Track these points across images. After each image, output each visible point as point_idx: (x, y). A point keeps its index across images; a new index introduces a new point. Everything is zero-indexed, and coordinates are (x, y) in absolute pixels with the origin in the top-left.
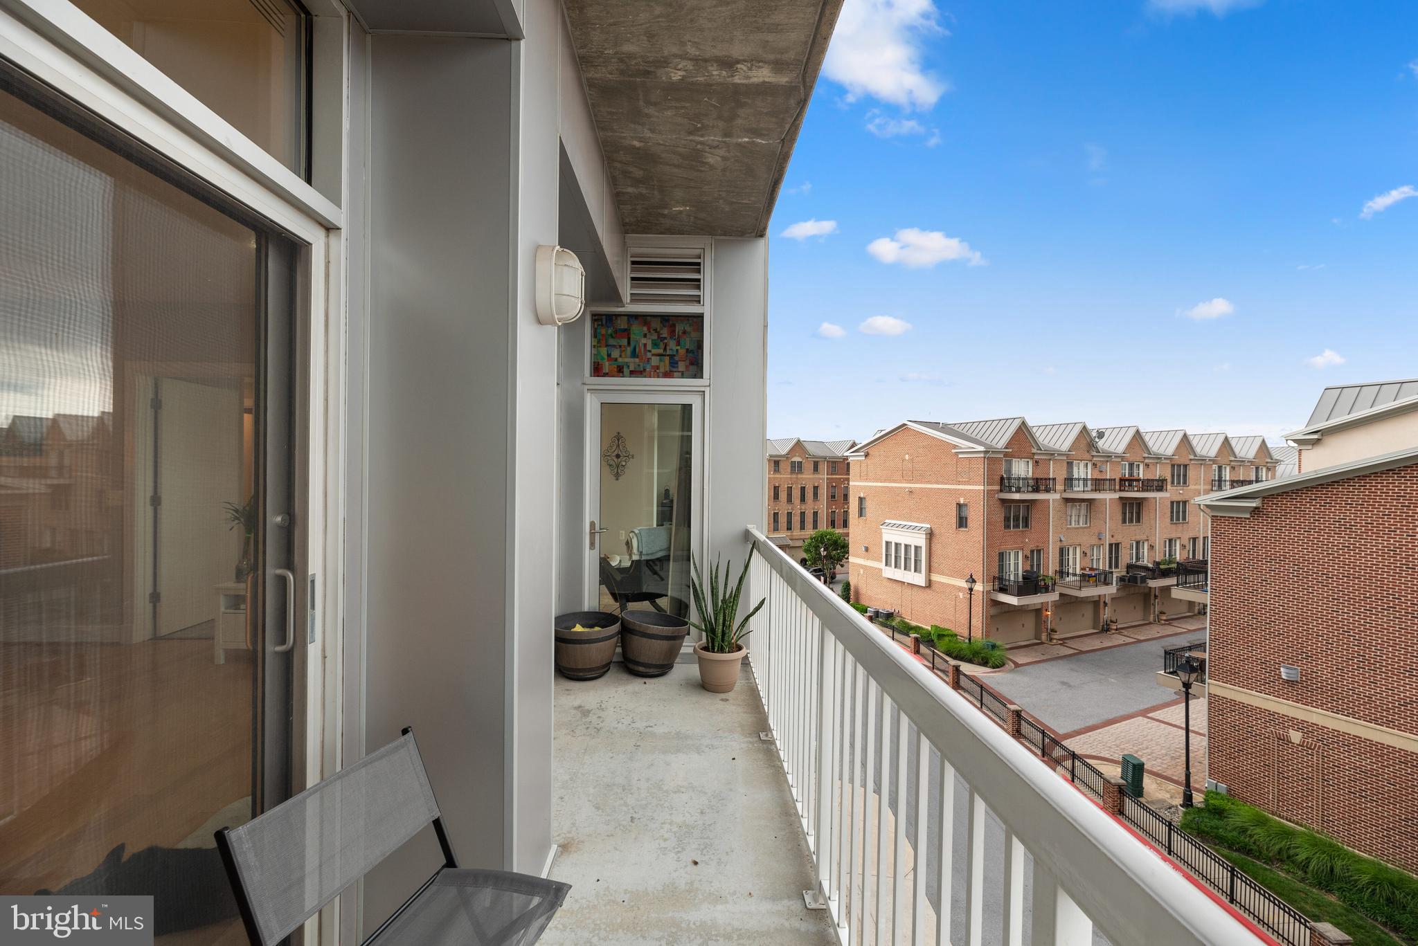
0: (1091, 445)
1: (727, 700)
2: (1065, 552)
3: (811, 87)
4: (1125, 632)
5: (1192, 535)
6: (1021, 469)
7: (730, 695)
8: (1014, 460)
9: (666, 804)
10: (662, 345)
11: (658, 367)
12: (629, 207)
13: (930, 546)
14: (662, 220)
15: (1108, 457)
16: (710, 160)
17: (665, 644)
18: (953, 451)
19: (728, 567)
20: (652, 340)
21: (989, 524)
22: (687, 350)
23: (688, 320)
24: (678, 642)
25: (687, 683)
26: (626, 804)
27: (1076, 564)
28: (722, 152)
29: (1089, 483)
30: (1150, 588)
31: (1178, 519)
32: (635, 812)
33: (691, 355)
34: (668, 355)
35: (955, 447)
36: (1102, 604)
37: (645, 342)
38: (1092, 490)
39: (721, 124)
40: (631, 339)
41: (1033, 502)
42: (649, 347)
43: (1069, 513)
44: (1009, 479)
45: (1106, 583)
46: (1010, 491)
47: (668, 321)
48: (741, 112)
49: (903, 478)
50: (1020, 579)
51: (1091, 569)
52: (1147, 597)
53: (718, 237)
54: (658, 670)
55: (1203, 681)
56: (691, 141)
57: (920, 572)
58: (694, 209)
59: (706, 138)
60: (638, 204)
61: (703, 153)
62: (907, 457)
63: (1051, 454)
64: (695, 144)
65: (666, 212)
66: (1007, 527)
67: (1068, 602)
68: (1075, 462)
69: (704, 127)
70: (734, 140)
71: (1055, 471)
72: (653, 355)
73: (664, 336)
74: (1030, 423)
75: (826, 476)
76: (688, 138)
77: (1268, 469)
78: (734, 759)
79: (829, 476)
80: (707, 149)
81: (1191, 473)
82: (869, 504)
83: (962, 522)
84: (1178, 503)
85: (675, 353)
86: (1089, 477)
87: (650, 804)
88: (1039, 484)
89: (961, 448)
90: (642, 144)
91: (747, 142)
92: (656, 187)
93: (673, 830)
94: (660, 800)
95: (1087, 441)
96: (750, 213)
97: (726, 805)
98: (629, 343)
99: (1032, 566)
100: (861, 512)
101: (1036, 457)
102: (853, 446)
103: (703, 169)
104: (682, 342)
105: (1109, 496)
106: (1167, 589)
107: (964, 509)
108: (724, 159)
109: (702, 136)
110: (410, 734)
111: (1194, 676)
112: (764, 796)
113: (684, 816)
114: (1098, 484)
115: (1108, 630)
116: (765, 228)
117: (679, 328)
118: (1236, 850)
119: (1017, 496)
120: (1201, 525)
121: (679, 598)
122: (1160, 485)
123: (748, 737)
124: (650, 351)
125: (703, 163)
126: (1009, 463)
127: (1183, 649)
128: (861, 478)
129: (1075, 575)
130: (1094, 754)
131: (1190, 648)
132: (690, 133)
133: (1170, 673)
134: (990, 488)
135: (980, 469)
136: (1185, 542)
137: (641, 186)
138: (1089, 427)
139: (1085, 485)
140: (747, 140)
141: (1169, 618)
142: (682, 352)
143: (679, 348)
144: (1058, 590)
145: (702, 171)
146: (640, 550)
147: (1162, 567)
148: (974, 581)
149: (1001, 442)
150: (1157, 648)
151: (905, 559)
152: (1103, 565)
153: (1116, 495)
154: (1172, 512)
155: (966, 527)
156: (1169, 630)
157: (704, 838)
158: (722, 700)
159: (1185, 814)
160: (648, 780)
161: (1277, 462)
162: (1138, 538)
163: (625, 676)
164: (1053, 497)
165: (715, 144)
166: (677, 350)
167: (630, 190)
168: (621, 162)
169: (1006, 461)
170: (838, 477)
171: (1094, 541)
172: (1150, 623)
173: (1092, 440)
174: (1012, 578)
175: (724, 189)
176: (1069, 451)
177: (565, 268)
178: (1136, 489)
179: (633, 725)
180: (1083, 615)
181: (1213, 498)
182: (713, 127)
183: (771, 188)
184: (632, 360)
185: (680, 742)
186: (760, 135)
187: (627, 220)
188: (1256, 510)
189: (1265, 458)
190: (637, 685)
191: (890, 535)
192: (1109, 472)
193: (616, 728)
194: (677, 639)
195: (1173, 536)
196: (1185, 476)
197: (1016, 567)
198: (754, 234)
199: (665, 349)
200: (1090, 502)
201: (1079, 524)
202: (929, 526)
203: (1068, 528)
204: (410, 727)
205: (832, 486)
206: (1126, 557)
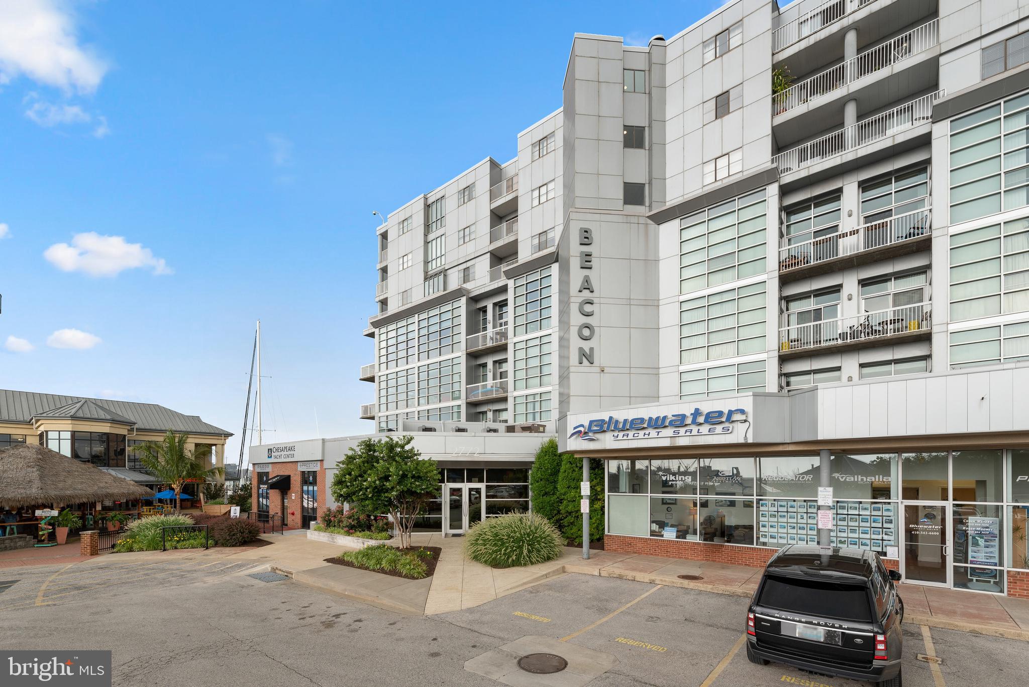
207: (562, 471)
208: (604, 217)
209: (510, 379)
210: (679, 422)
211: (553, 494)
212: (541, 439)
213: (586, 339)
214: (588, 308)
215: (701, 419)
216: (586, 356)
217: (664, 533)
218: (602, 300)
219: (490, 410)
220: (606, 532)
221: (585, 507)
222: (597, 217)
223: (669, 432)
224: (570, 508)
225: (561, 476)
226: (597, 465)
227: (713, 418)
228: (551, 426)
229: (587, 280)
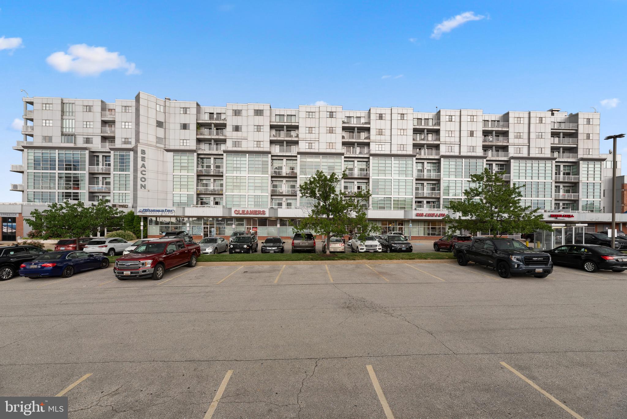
207: (135, 219)
208: (149, 147)
209: (112, 186)
210: (163, 211)
211: (132, 226)
212: (127, 210)
213: (143, 181)
214: (144, 173)
215: (167, 211)
216: (143, 187)
217: (163, 234)
218: (149, 171)
219: (101, 196)
220: (148, 235)
221: (142, 228)
222: (147, 147)
223: (161, 213)
224: (138, 229)
225: (135, 221)
226: (145, 218)
227: (169, 211)
228: (130, 205)
229: (143, 164)
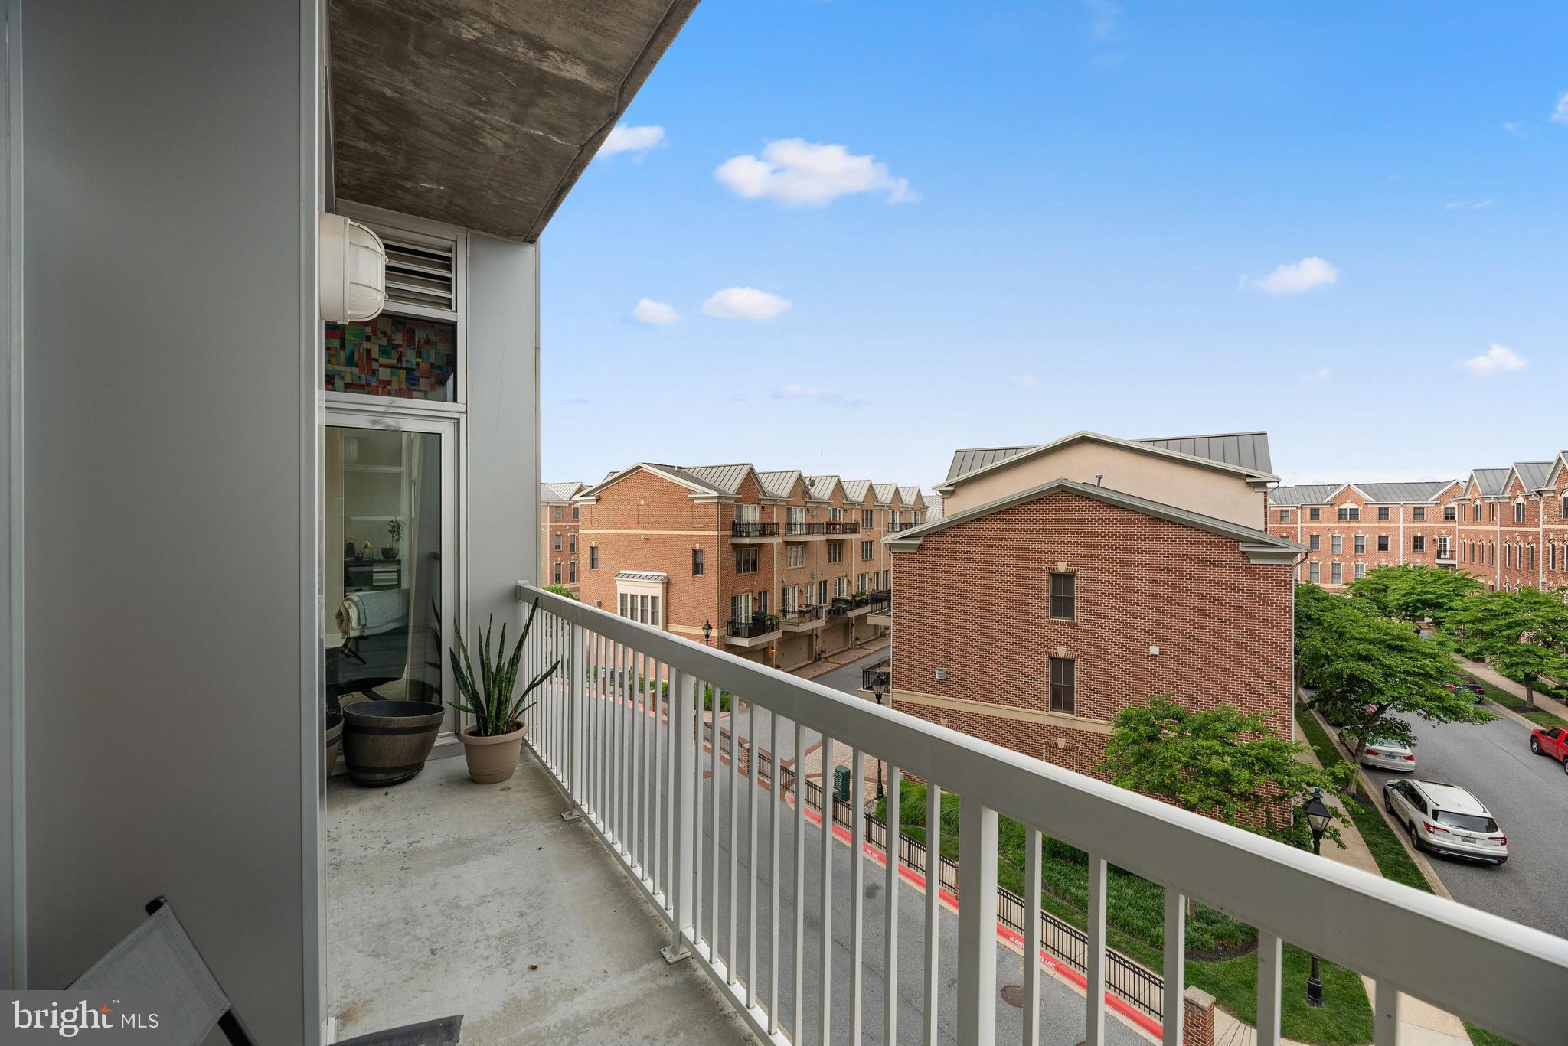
0: (805, 493)
1: (510, 789)
2: (786, 592)
3: (627, 104)
4: (832, 660)
5: (876, 570)
6: (750, 514)
7: (510, 783)
8: (744, 505)
9: (473, 921)
10: (394, 354)
11: (389, 383)
12: (353, 165)
13: (667, 596)
14: (400, 194)
15: (818, 503)
16: (488, 141)
17: (415, 738)
18: (689, 496)
19: (504, 632)
20: (380, 346)
21: (723, 568)
22: (432, 365)
23: (433, 327)
24: (433, 732)
25: (448, 782)
26: (417, 938)
27: (795, 602)
28: (506, 137)
29: (804, 526)
30: (849, 618)
31: (867, 557)
32: (434, 943)
33: (438, 371)
34: (405, 368)
35: (691, 492)
36: (814, 637)
37: (369, 347)
38: (806, 534)
39: (512, 106)
40: (346, 342)
41: (760, 545)
42: (375, 354)
43: (789, 555)
44: (740, 524)
45: (818, 618)
46: (741, 536)
47: (403, 324)
48: (542, 102)
49: (639, 525)
50: (750, 622)
51: (807, 606)
52: (847, 626)
53: (475, 231)
54: (402, 774)
55: (888, 692)
56: (468, 112)
57: (658, 624)
58: (450, 191)
59: (489, 116)
60: (368, 165)
61: (480, 131)
62: (642, 502)
63: (775, 500)
64: (471, 117)
65: (409, 185)
66: (739, 571)
67: (790, 638)
68: (793, 507)
69: (489, 103)
70: (525, 129)
71: (778, 516)
72: (381, 366)
73: (397, 342)
74: (757, 470)
75: (549, 524)
76: (465, 108)
77: (922, 514)
78: (540, 849)
79: (552, 524)
80: (487, 128)
81: (875, 517)
82: (601, 554)
83: (698, 569)
84: (867, 542)
85: (414, 367)
86: (804, 521)
87: (451, 927)
88: (765, 529)
89: (696, 493)
90: (396, 95)
91: (540, 136)
92: (402, 151)
93: (492, 945)
94: (463, 919)
95: (802, 487)
96: (524, 214)
97: (548, 898)
98: (343, 347)
99: (760, 607)
100: (593, 563)
101: (762, 503)
102: (580, 490)
103: (476, 149)
104: (424, 352)
105: (818, 539)
106: (864, 617)
107: (699, 555)
108: (506, 145)
109: (485, 112)
110: (166, 907)
111: (883, 687)
112: (588, 876)
113: (501, 925)
114: (811, 528)
115: (819, 659)
116: (538, 235)
117: (420, 335)
118: (911, 824)
119: (747, 541)
120: (882, 560)
121: (421, 680)
122: (854, 528)
123: (548, 822)
124: (377, 360)
125: (477, 141)
126: (740, 509)
127: (874, 667)
128: (592, 525)
129: (794, 612)
130: (814, 772)
131: (879, 665)
132: (470, 104)
133: (867, 689)
134: (724, 533)
135: (714, 514)
136: (872, 576)
137: (379, 143)
138: (804, 475)
139: (801, 529)
140: (540, 133)
141: (862, 642)
142: (424, 366)
143: (419, 360)
144: (782, 628)
145: (474, 151)
146: (363, 622)
147: (857, 599)
148: (710, 628)
149: (732, 488)
150: (856, 669)
151: (642, 611)
152: (815, 602)
153: (824, 538)
154: (863, 551)
155: (702, 573)
156: (862, 653)
157: (535, 940)
158: (503, 790)
159: (878, 805)
160: (437, 902)
161: (927, 508)
162: (840, 575)
163: (354, 792)
164: (776, 541)
165: (500, 125)
166: (417, 364)
167: (361, 145)
168: (357, 107)
169: (737, 506)
170: (563, 524)
171: (808, 580)
172: (849, 649)
173: (806, 488)
174: (743, 621)
175: (498, 179)
176: (789, 497)
177: (362, 251)
178: (838, 532)
179: (390, 846)
180: (801, 649)
181: (892, 538)
182: (502, 106)
183: (556, 193)
184: (349, 369)
185: (463, 850)
186: (558, 133)
187: (346, 181)
188: (920, 547)
189: (921, 505)
190: (374, 799)
191: (625, 587)
192: (820, 517)
193: (366, 856)
194: (432, 728)
195: (864, 571)
196: (871, 519)
197: (746, 609)
198: (523, 238)
199: (399, 360)
200: (805, 544)
201: (796, 565)
202: (666, 575)
203: (788, 570)
204: (162, 897)
205: (557, 535)
206: (831, 594)
